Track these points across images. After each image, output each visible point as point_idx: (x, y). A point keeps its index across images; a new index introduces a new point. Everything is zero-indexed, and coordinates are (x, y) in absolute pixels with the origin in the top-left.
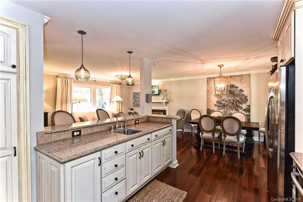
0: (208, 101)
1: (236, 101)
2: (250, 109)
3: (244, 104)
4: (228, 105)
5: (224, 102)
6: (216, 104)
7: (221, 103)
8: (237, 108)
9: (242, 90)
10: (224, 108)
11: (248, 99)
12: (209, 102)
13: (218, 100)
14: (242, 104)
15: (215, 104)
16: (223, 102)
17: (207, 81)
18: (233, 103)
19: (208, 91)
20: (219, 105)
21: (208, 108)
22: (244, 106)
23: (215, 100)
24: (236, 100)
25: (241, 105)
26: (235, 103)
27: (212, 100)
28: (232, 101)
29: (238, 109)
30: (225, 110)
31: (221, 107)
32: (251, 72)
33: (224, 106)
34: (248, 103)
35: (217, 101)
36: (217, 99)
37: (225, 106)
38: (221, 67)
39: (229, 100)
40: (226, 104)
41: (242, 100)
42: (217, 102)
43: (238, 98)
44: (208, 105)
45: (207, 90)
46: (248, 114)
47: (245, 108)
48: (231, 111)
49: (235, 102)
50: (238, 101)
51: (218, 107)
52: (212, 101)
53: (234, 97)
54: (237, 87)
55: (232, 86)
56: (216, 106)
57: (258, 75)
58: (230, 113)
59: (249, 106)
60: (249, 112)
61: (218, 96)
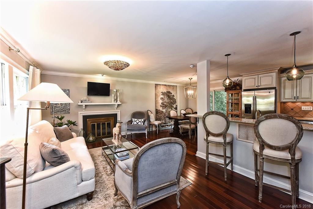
2: (177, 108)
5: (166, 104)
6: (161, 105)
7: (164, 104)
8: (171, 107)
9: (174, 96)
10: (166, 107)
11: (176, 101)
12: (157, 104)
14: (174, 104)
17: (155, 87)
18: (170, 104)
19: (156, 95)
21: (156, 109)
22: (175, 106)
23: (160, 101)
32: (177, 85)
33: (166, 106)
34: (176, 104)
36: (162, 101)
38: (191, 80)
39: (168, 102)
41: (174, 102)
43: (172, 101)
44: (156, 106)
46: (176, 111)
50: (172, 102)
51: (163, 107)
53: (170, 100)
54: (171, 94)
55: (169, 92)
56: (161, 106)
57: (181, 87)
59: (177, 106)
60: (177, 110)
61: (162, 99)
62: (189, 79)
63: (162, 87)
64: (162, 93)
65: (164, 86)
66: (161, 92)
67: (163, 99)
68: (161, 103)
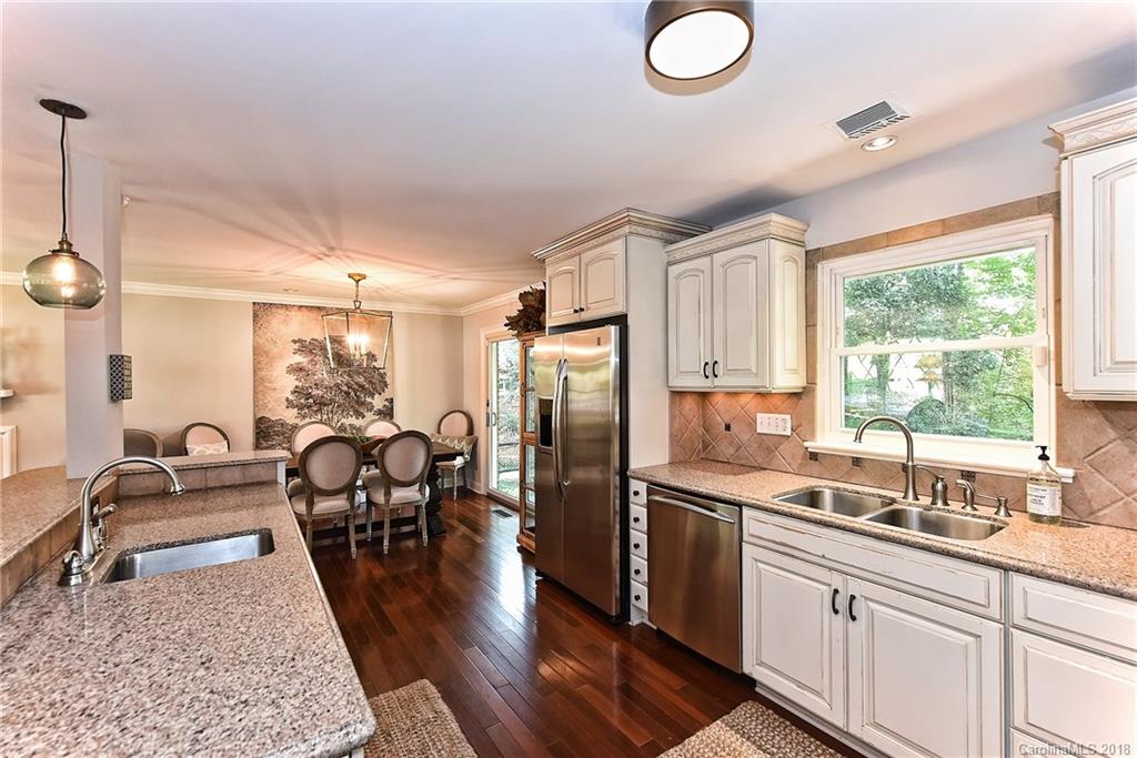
0: (261, 388)
1: (356, 387)
2: (392, 409)
3: (377, 396)
4: (332, 401)
5: (320, 392)
6: (291, 398)
7: (309, 396)
8: (359, 408)
9: (373, 356)
10: (320, 409)
11: (388, 380)
12: (265, 393)
13: (300, 384)
14: (372, 395)
15: (287, 399)
16: (315, 392)
17: (255, 316)
18: (348, 394)
19: (258, 352)
20: (302, 401)
21: (260, 415)
22: (378, 402)
23: (286, 384)
24: (357, 384)
25: (369, 400)
26: (352, 394)
27: (274, 386)
28: (345, 388)
29: (361, 410)
30: (325, 417)
31: (309, 407)
32: (396, 308)
33: (321, 404)
34: (387, 394)
35: (297, 387)
36: (297, 383)
37: (325, 405)
38: (357, 282)
39: (337, 385)
40: (328, 396)
41: (373, 384)
42: (294, 392)
43: (361, 380)
44: (258, 403)
45: (255, 349)
47: (381, 407)
48: (343, 420)
49: (353, 389)
50: (362, 387)
51: (301, 407)
52: (275, 389)
53: (349, 375)
56: (290, 404)
57: (410, 316)
58: (339, 424)
59: (391, 401)
60: (392, 418)
61: (297, 369)
62: (350, 276)
63: (296, 316)
64: (296, 346)
65: (313, 315)
66: (294, 341)
67: (301, 369)
68: (292, 389)
